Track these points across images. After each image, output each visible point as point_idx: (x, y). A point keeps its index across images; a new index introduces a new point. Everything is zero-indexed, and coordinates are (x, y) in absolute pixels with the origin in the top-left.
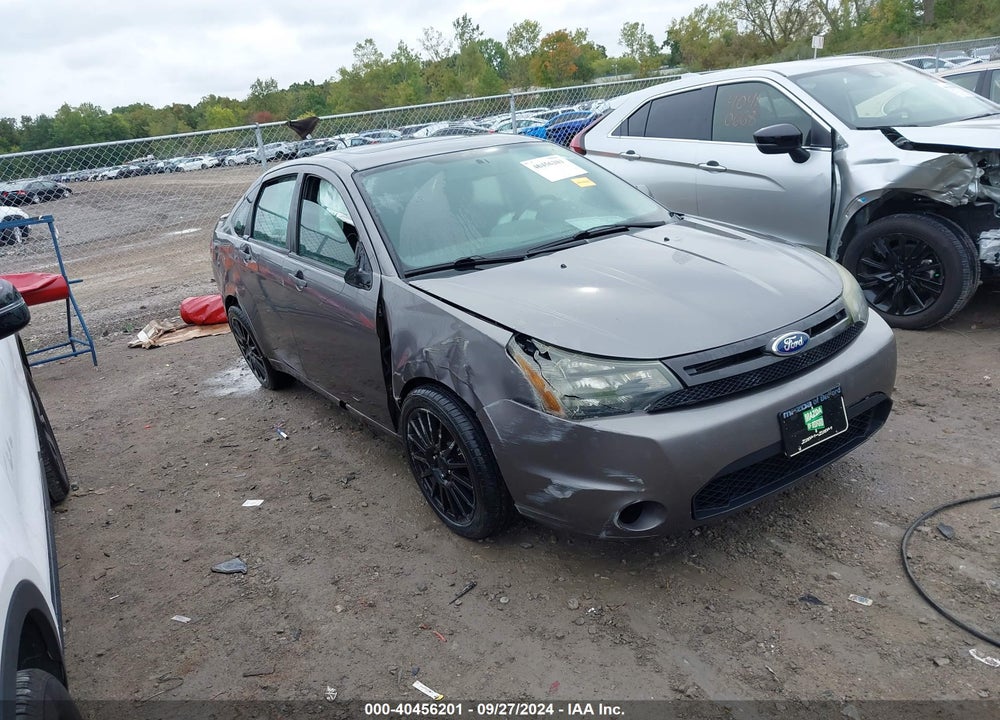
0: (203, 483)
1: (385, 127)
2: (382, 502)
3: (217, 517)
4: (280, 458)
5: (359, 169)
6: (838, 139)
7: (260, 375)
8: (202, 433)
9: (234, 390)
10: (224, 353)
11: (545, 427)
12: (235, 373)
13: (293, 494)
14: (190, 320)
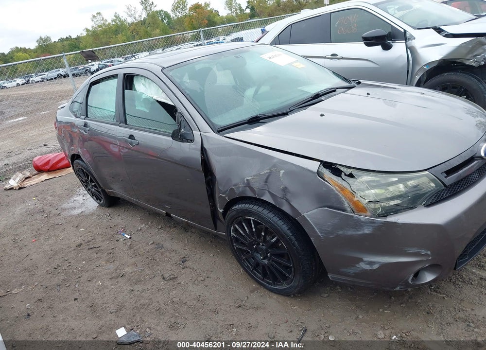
0: (85, 276)
1: (114, 57)
2: (212, 275)
3: (105, 299)
4: (131, 252)
5: (165, 66)
6: (408, 35)
7: (98, 199)
8: (72, 240)
9: (83, 209)
10: (68, 187)
11: (358, 224)
12: (80, 199)
13: (151, 277)
14: (40, 170)
